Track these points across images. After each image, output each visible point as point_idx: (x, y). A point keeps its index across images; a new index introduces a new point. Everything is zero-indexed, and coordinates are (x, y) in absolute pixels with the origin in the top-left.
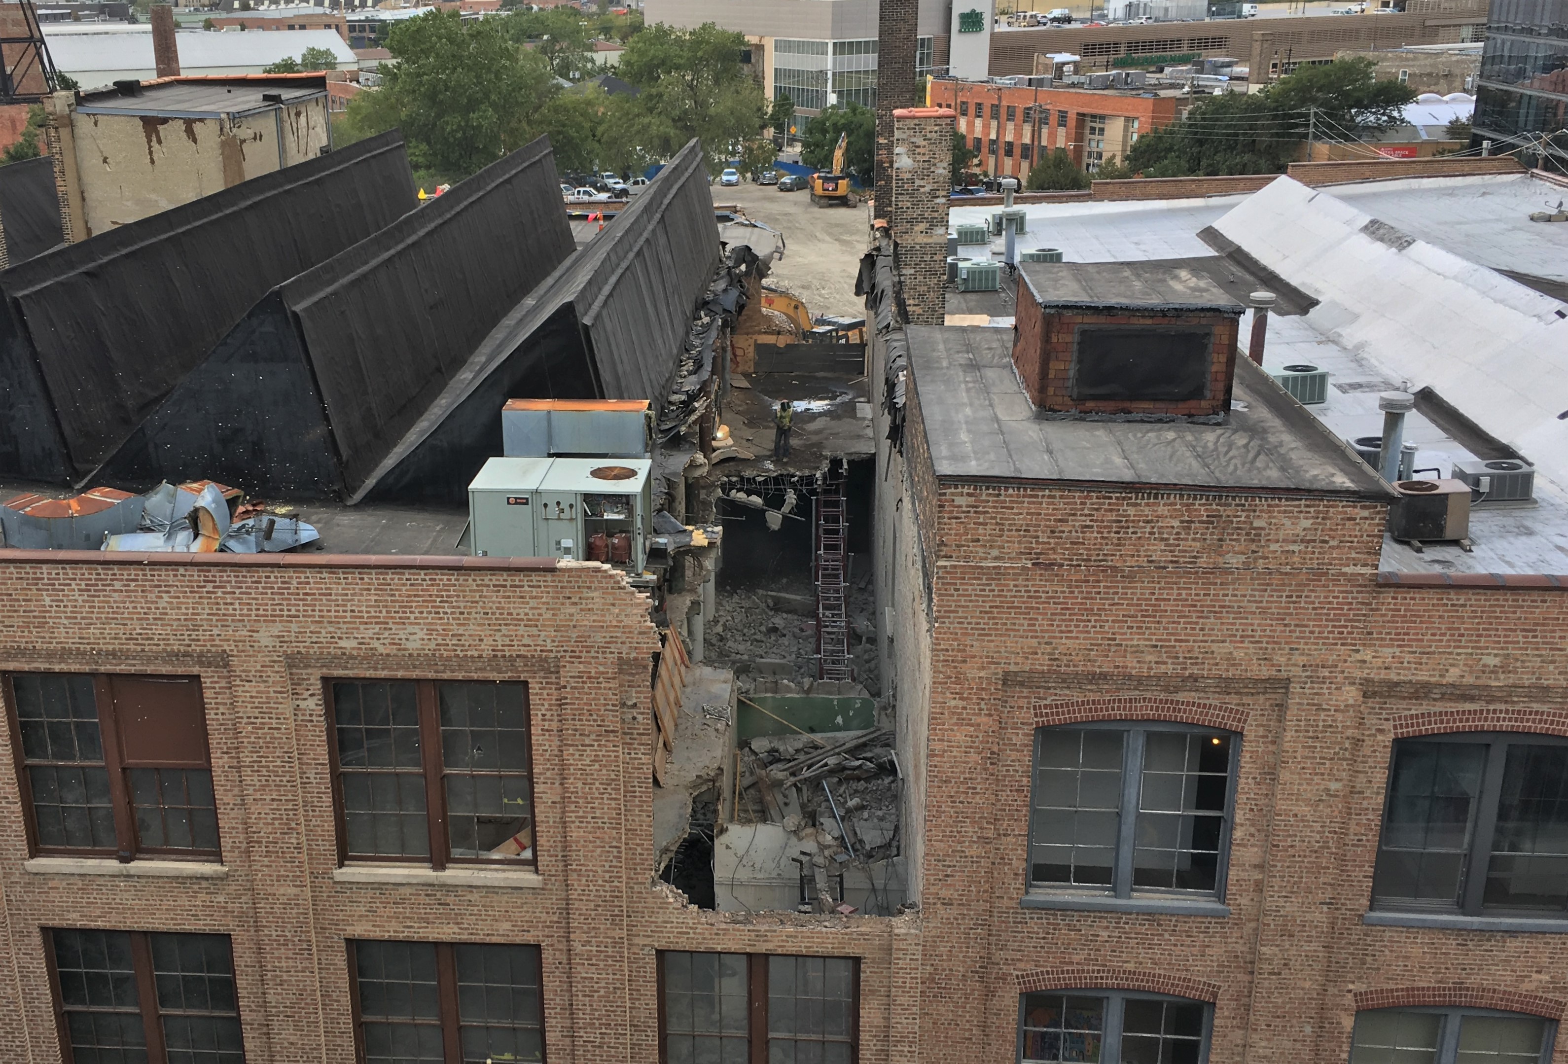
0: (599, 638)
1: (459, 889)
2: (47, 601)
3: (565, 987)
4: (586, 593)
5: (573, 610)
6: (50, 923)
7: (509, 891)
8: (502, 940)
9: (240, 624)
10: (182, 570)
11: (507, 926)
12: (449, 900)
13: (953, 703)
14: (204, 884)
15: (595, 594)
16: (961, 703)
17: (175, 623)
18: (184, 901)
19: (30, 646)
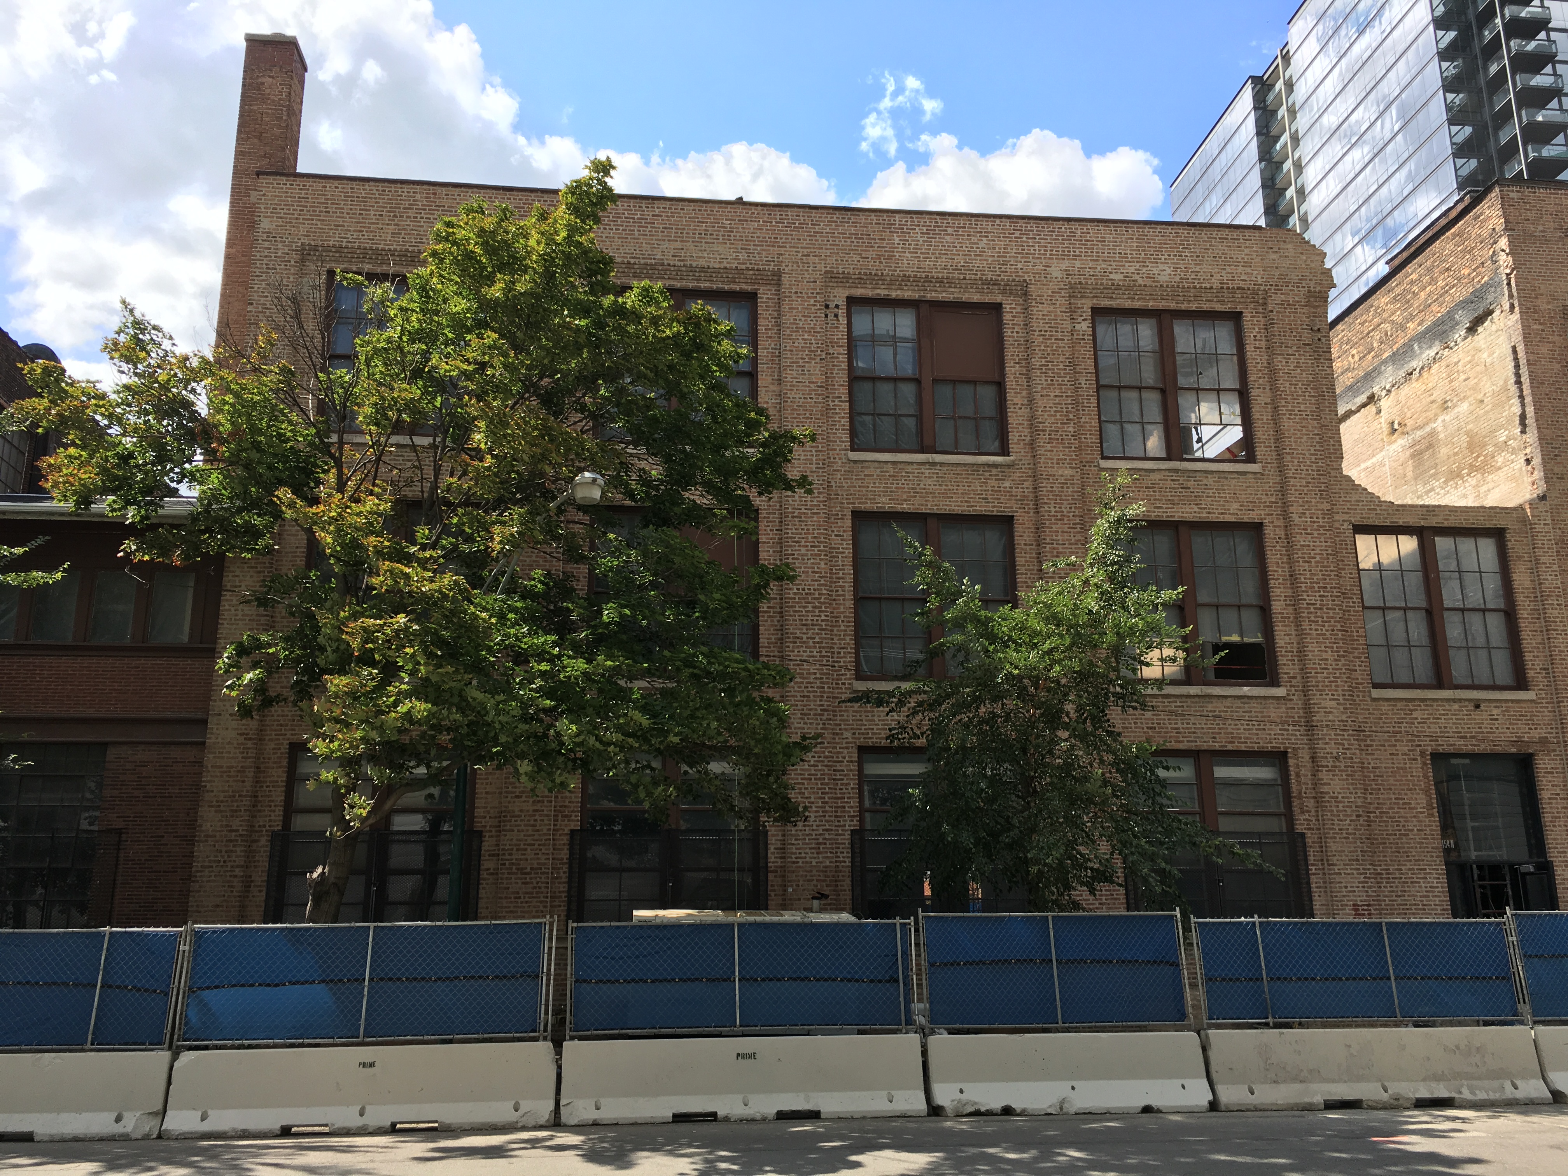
0: (1294, 277)
1: (1198, 474)
2: (897, 240)
3: (1285, 559)
4: (1282, 245)
5: (1275, 256)
6: (863, 507)
7: (1236, 476)
8: (1232, 519)
9: (1038, 261)
10: (998, 221)
11: (1236, 506)
12: (1191, 483)
13: (1535, 327)
14: (994, 471)
15: (1289, 246)
16: (1540, 327)
17: (990, 259)
18: (977, 486)
19: (879, 273)
